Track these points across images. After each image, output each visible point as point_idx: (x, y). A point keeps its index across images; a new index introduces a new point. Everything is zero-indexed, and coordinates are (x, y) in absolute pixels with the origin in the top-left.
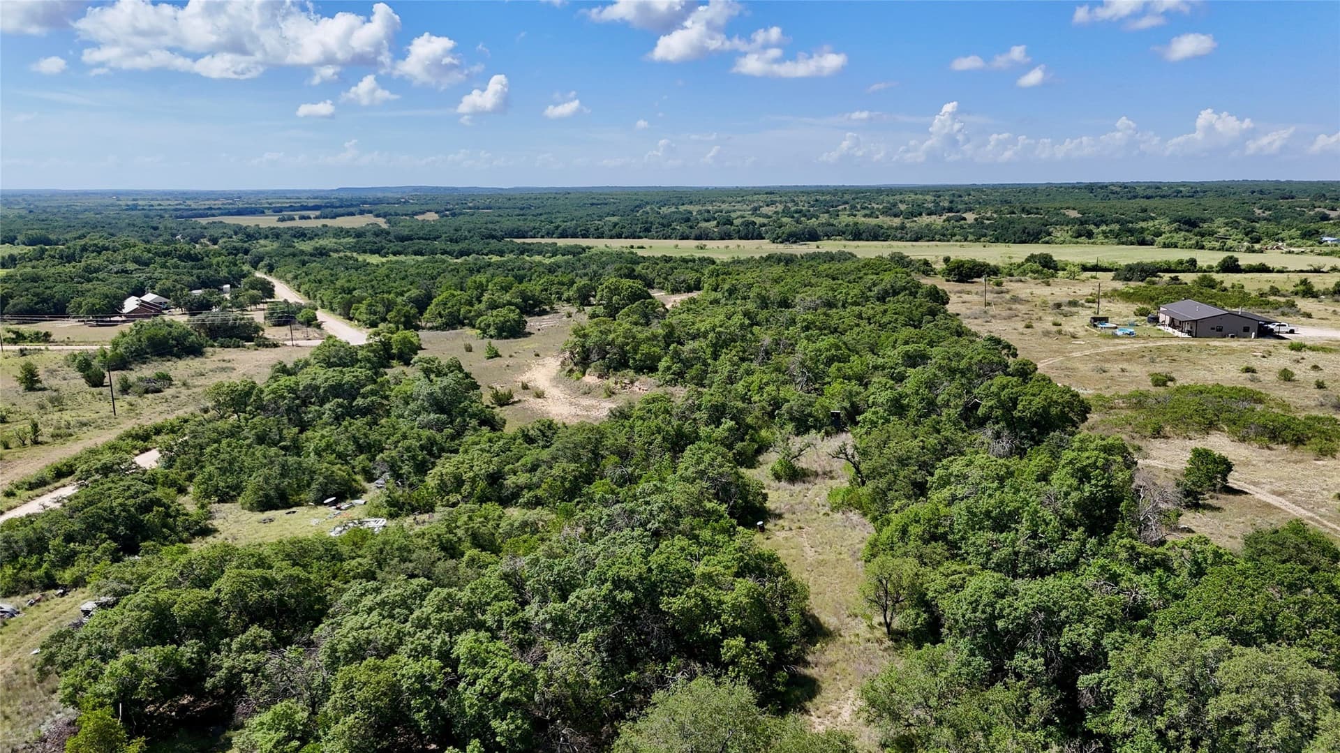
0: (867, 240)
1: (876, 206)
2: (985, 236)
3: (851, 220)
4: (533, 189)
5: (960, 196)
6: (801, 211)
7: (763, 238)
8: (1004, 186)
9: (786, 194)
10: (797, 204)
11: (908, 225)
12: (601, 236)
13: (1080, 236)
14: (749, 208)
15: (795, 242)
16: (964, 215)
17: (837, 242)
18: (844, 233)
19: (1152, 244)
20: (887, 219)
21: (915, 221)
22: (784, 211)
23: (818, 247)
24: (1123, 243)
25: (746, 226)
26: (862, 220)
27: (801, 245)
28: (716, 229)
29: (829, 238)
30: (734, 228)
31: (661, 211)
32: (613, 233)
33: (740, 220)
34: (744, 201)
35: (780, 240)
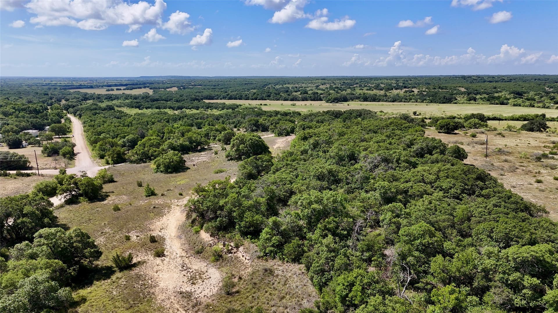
0: (370, 101)
1: (371, 85)
2: (425, 100)
4: (220, 77)
5: (407, 81)
6: (338, 88)
7: (322, 100)
8: (426, 76)
9: (330, 80)
10: (335, 84)
11: (388, 94)
12: (247, 99)
13: (470, 100)
14: (314, 86)
15: (337, 102)
16: (413, 90)
17: (356, 102)
18: (359, 98)
19: (507, 105)
20: (378, 91)
21: (391, 92)
22: (330, 87)
23: (348, 105)
24: (492, 104)
25: (314, 94)
26: (366, 92)
27: (340, 104)
28: (300, 96)
29: (352, 100)
30: (308, 95)
31: (276, 87)
32: (253, 97)
33: (311, 91)
34: (312, 83)
35: (330, 101)
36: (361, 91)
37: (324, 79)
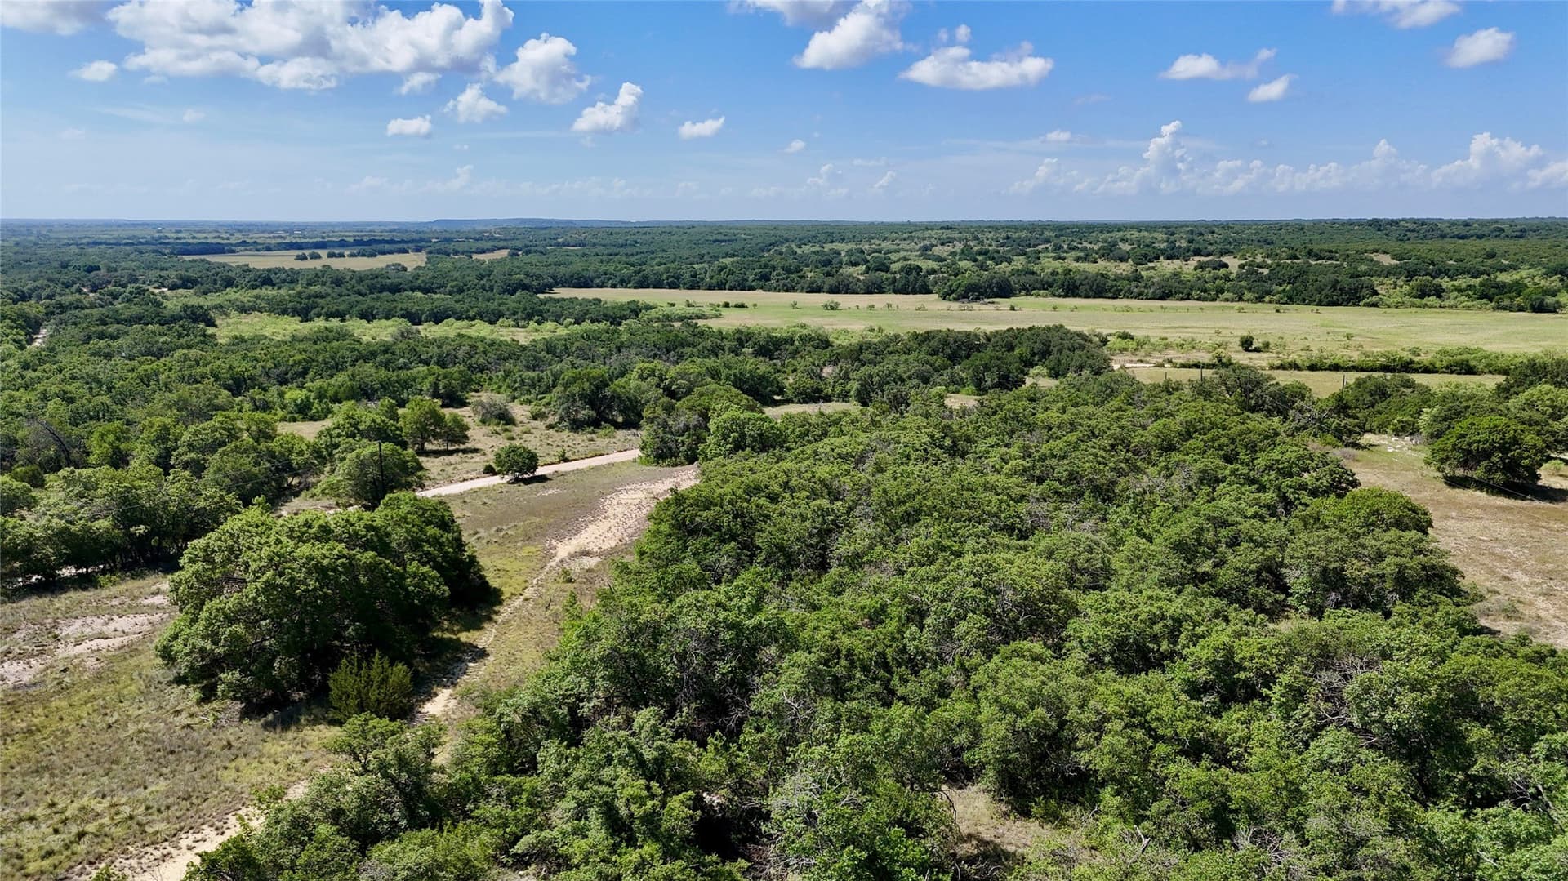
0: (1087, 297)
1: (1089, 246)
2: (1269, 293)
3: (1057, 265)
5: (1201, 234)
6: (986, 252)
7: (929, 292)
9: (968, 230)
10: (981, 243)
11: (1143, 273)
12: (693, 286)
13: (1422, 295)
14: (917, 247)
15: (977, 299)
16: (1225, 259)
17: (1041, 300)
18: (1051, 285)
19: (1554, 311)
20: (1111, 265)
21: (1153, 268)
22: (963, 251)
23: (1013, 309)
24: (1504, 308)
25: (907, 273)
26: (1074, 265)
27: (986, 304)
28: (862, 278)
29: (1028, 293)
30: (889, 275)
31: (799, 251)
32: (714, 281)
33: (901, 264)
34: (911, 238)
35: (954, 295)
36: (1057, 264)
37: (948, 227)
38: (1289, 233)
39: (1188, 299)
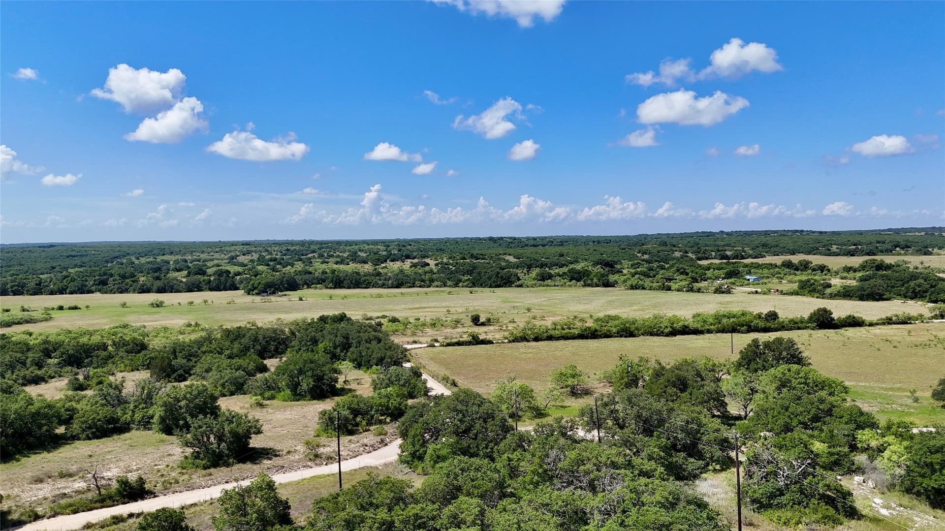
0: (349, 288)
1: (341, 254)
2: (460, 281)
6: (275, 260)
7: (237, 289)
9: (260, 245)
10: (271, 253)
11: (381, 271)
13: (542, 279)
14: (226, 257)
15: (273, 293)
16: (427, 261)
17: (319, 291)
18: (324, 281)
19: (613, 286)
20: (359, 266)
21: (385, 267)
22: (259, 259)
23: (301, 299)
24: (589, 285)
25: (219, 275)
26: (335, 266)
27: (280, 296)
28: (184, 280)
29: (309, 287)
30: (206, 278)
31: (137, 262)
32: (56, 288)
33: (215, 269)
34: (221, 251)
35: (256, 291)
36: (324, 266)
37: (247, 244)
38: (451, 245)
39: (413, 287)
